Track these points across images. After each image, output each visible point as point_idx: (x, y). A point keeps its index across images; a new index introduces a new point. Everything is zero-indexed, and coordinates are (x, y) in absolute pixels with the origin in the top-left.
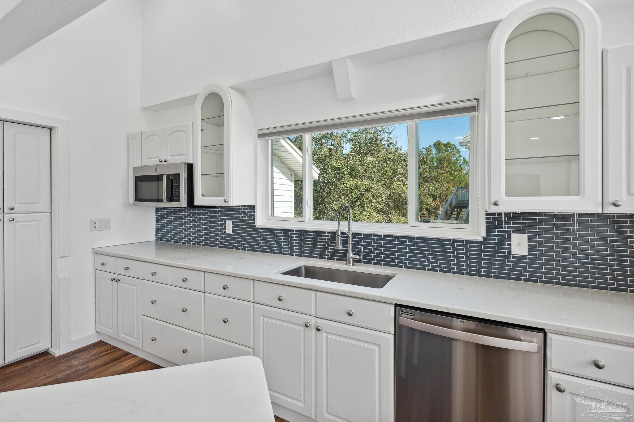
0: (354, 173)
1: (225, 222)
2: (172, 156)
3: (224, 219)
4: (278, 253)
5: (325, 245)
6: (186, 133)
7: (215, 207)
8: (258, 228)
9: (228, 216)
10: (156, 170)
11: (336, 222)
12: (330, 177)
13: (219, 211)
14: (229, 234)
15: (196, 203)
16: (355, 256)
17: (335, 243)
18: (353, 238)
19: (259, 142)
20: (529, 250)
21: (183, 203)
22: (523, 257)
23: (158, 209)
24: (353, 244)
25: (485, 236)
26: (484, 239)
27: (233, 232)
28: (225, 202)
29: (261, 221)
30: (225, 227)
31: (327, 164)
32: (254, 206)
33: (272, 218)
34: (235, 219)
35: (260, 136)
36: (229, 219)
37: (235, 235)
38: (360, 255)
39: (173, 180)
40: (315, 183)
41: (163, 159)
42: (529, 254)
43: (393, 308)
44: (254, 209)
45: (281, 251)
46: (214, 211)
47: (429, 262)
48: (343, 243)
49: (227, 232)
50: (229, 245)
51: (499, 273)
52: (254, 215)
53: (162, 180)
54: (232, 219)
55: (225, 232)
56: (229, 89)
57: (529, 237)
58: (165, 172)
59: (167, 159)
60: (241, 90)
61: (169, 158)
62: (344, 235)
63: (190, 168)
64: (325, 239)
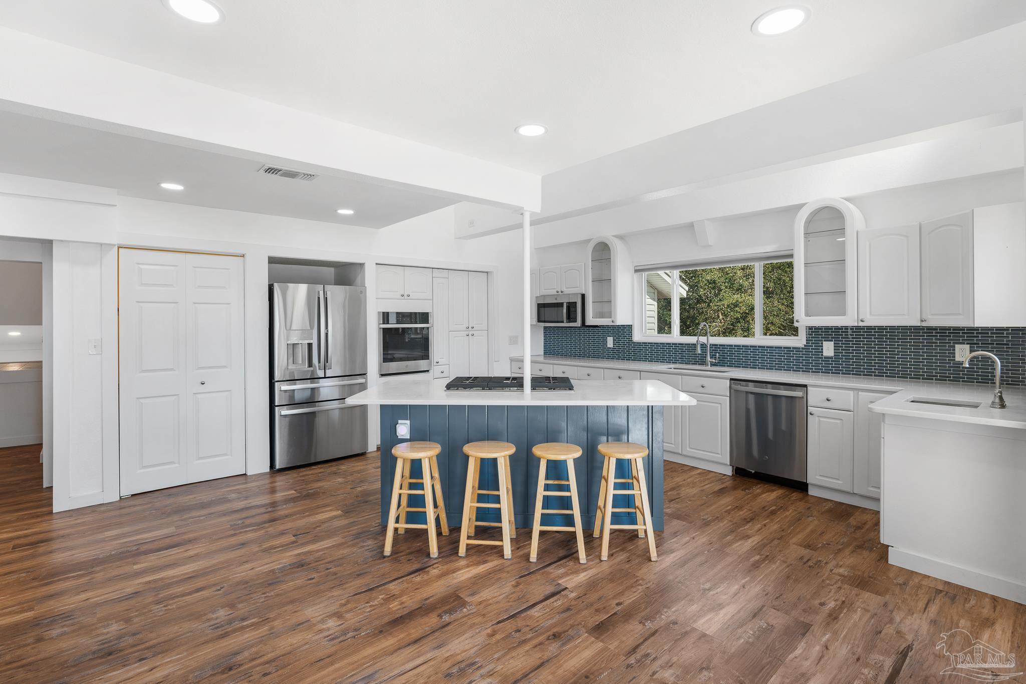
0: (736, 286)
1: (607, 338)
2: (566, 288)
3: (605, 336)
4: (652, 361)
5: (690, 354)
6: (579, 271)
7: (597, 326)
8: (635, 343)
9: (609, 334)
10: (556, 299)
11: (697, 337)
12: (702, 292)
13: (601, 330)
14: (610, 348)
15: (588, 323)
16: (711, 360)
17: (695, 350)
18: (710, 348)
19: (636, 276)
20: (835, 352)
21: (578, 323)
22: (831, 358)
23: (545, 328)
24: (710, 352)
25: (805, 344)
26: (805, 346)
27: (614, 346)
28: (613, 322)
29: (637, 337)
30: (607, 342)
31: (698, 277)
32: (632, 326)
33: (645, 335)
34: (616, 336)
35: (636, 271)
36: (611, 336)
37: (616, 348)
38: (716, 360)
39: (571, 306)
40: (683, 301)
41: (560, 291)
42: (835, 355)
43: (728, 382)
44: (631, 328)
45: (654, 359)
46: (597, 330)
47: (767, 363)
48: (701, 350)
49: (608, 346)
50: (611, 357)
51: (815, 369)
52: (631, 332)
53: (563, 306)
54: (613, 336)
55: (607, 346)
56: (612, 238)
57: (834, 344)
58: (565, 300)
59: (563, 290)
60: (621, 237)
61: (564, 289)
62: (703, 346)
63: (583, 296)
64: (690, 349)
